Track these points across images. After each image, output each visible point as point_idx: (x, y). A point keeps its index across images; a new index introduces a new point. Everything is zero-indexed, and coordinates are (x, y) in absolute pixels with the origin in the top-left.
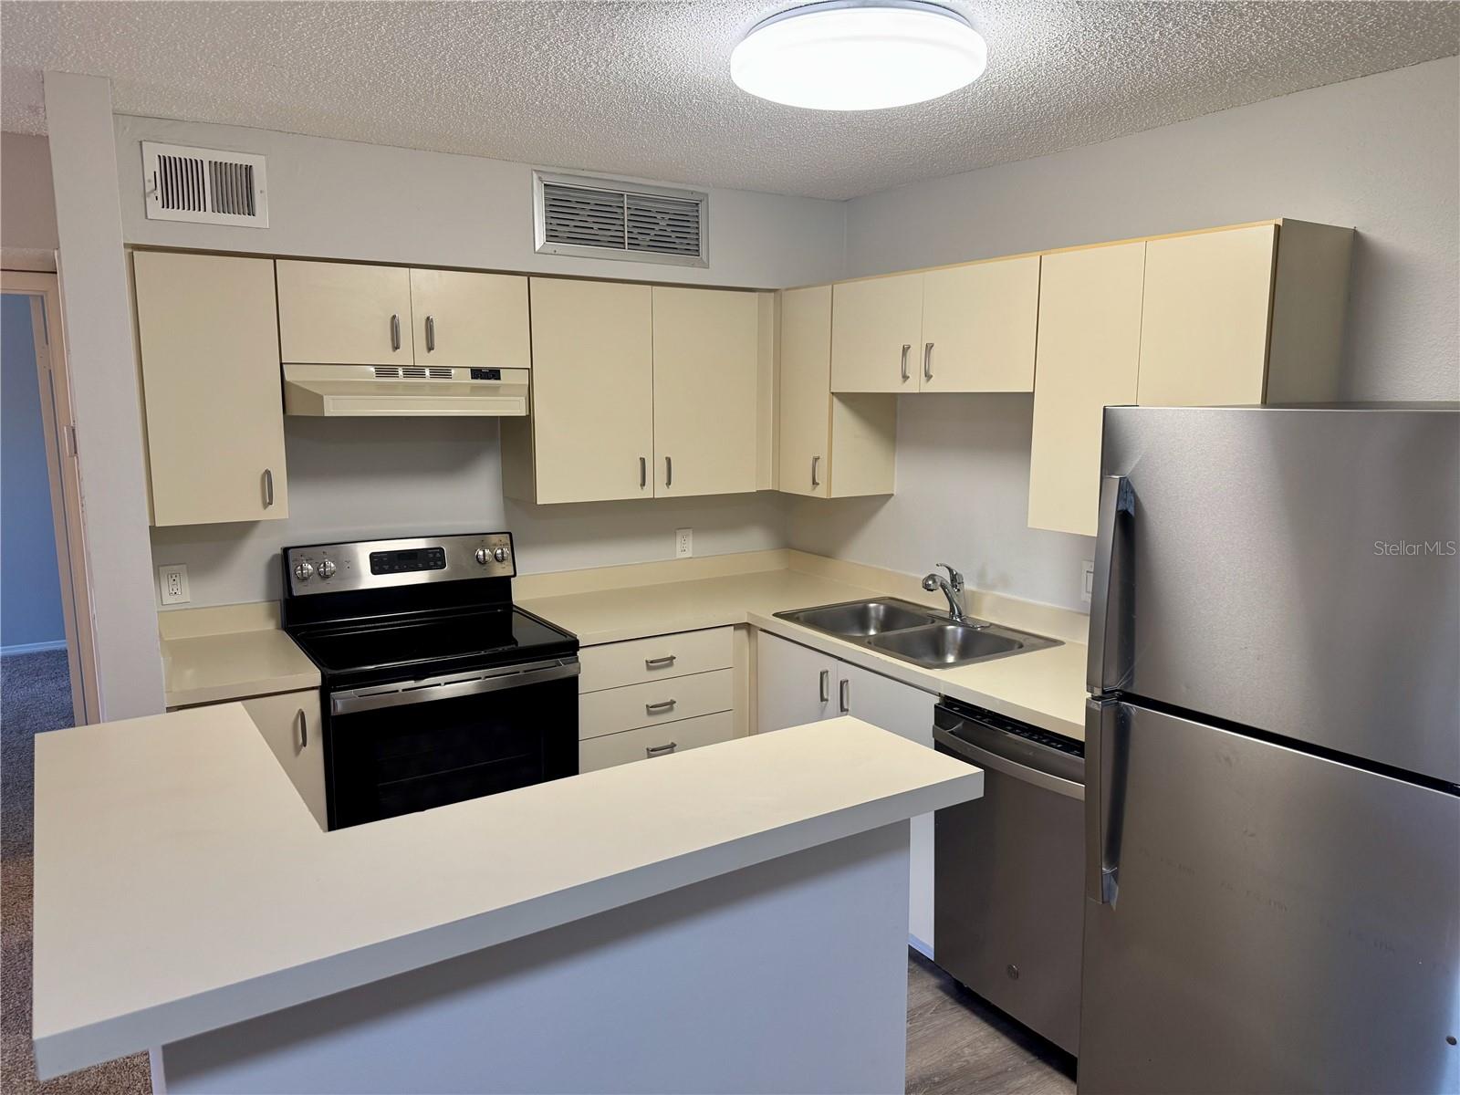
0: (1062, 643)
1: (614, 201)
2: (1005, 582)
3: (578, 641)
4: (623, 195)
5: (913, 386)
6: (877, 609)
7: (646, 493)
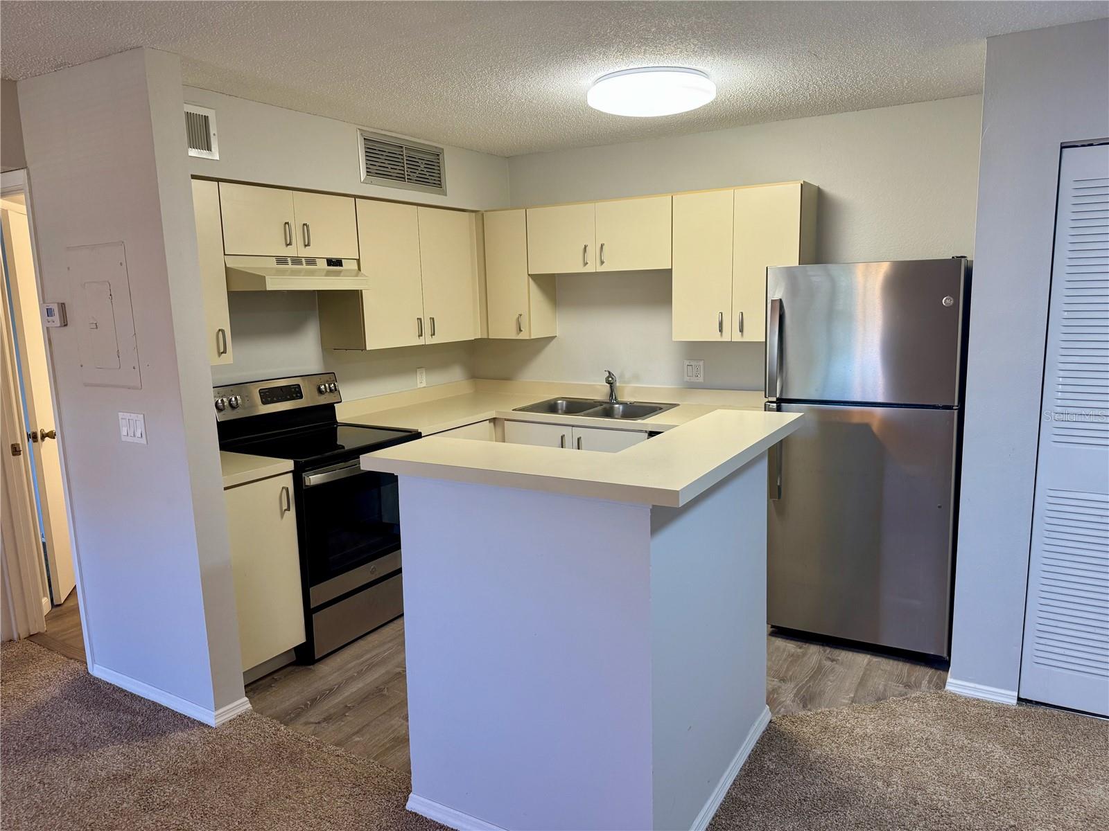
0: (678, 405)
1: (397, 150)
2: (636, 378)
3: (421, 433)
4: (402, 147)
5: (590, 269)
6: (562, 404)
7: (421, 342)
